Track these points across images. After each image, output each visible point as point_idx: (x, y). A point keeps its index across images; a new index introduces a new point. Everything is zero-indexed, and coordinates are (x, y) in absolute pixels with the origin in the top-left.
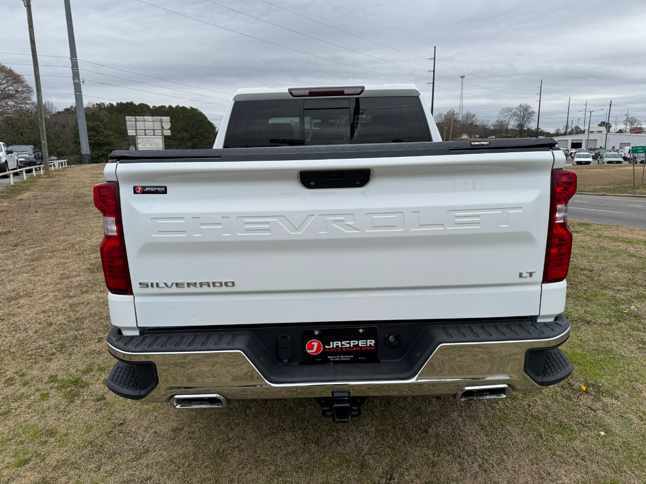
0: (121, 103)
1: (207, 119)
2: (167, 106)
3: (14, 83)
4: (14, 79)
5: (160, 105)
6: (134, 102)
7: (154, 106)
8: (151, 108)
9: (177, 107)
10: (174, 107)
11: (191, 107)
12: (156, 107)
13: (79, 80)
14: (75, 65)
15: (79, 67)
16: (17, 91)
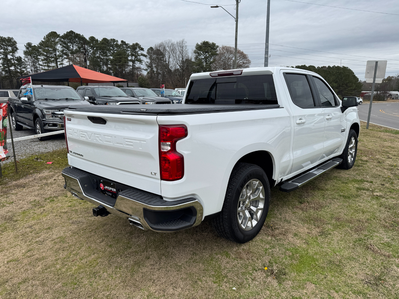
0: (298, 66)
1: (354, 73)
2: (327, 67)
3: (243, 59)
4: (243, 57)
5: (322, 66)
6: (306, 65)
7: (318, 67)
8: (316, 68)
9: (334, 67)
10: (331, 67)
11: (343, 66)
12: (320, 67)
13: (268, 55)
14: (267, 47)
15: (269, 48)
16: (244, 63)
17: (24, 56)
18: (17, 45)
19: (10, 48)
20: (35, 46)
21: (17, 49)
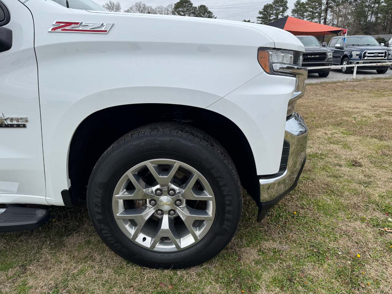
17: (291, 14)
18: (287, 4)
19: (281, 9)
20: (303, 3)
21: (287, 8)
